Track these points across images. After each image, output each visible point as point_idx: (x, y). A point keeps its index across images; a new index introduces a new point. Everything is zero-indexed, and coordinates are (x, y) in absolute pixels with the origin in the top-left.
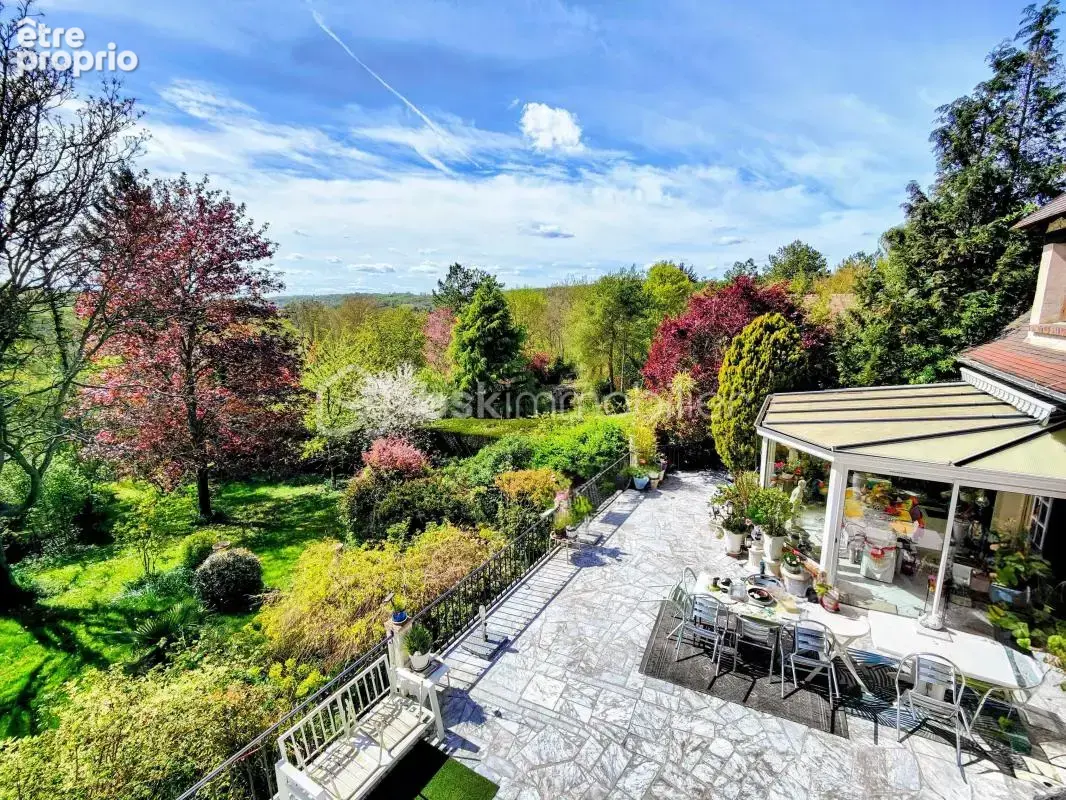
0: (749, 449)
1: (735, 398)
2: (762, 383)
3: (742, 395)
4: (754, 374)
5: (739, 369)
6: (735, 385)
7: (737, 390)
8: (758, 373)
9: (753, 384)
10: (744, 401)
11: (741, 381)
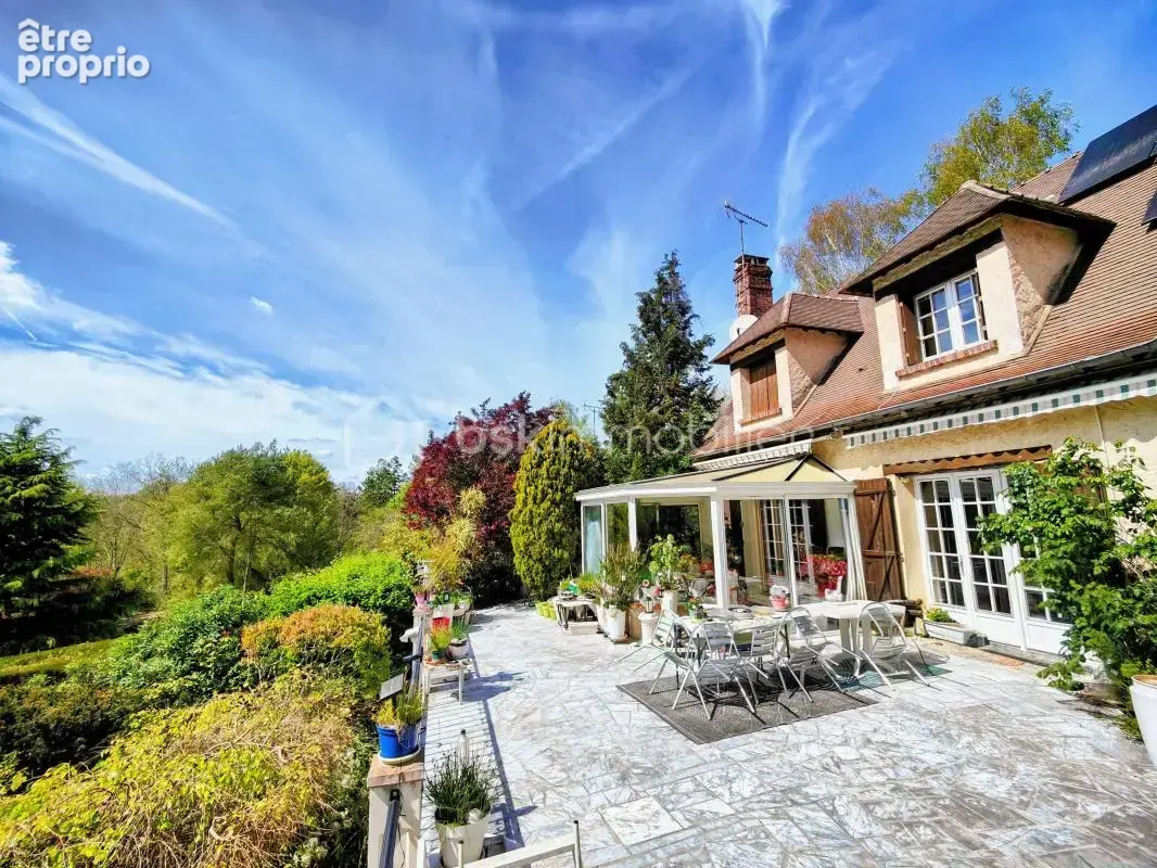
0: (562, 555)
1: (543, 501)
2: (567, 483)
3: (549, 496)
4: (558, 473)
5: (543, 471)
6: (540, 487)
7: (543, 491)
8: (562, 473)
9: (559, 483)
10: (553, 502)
11: (546, 482)
